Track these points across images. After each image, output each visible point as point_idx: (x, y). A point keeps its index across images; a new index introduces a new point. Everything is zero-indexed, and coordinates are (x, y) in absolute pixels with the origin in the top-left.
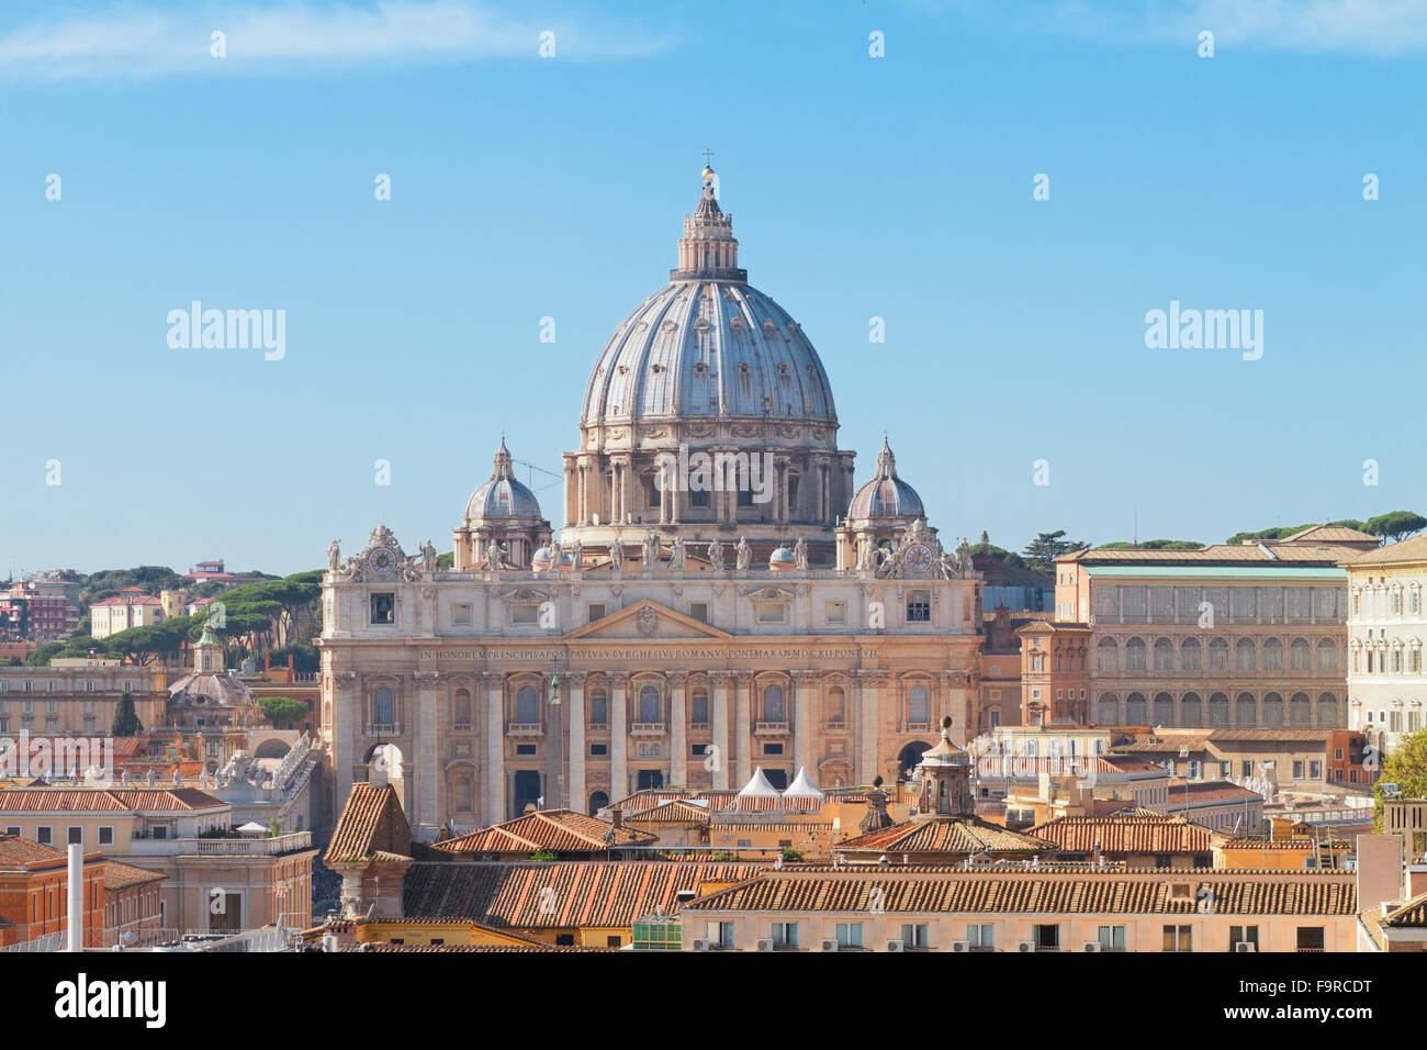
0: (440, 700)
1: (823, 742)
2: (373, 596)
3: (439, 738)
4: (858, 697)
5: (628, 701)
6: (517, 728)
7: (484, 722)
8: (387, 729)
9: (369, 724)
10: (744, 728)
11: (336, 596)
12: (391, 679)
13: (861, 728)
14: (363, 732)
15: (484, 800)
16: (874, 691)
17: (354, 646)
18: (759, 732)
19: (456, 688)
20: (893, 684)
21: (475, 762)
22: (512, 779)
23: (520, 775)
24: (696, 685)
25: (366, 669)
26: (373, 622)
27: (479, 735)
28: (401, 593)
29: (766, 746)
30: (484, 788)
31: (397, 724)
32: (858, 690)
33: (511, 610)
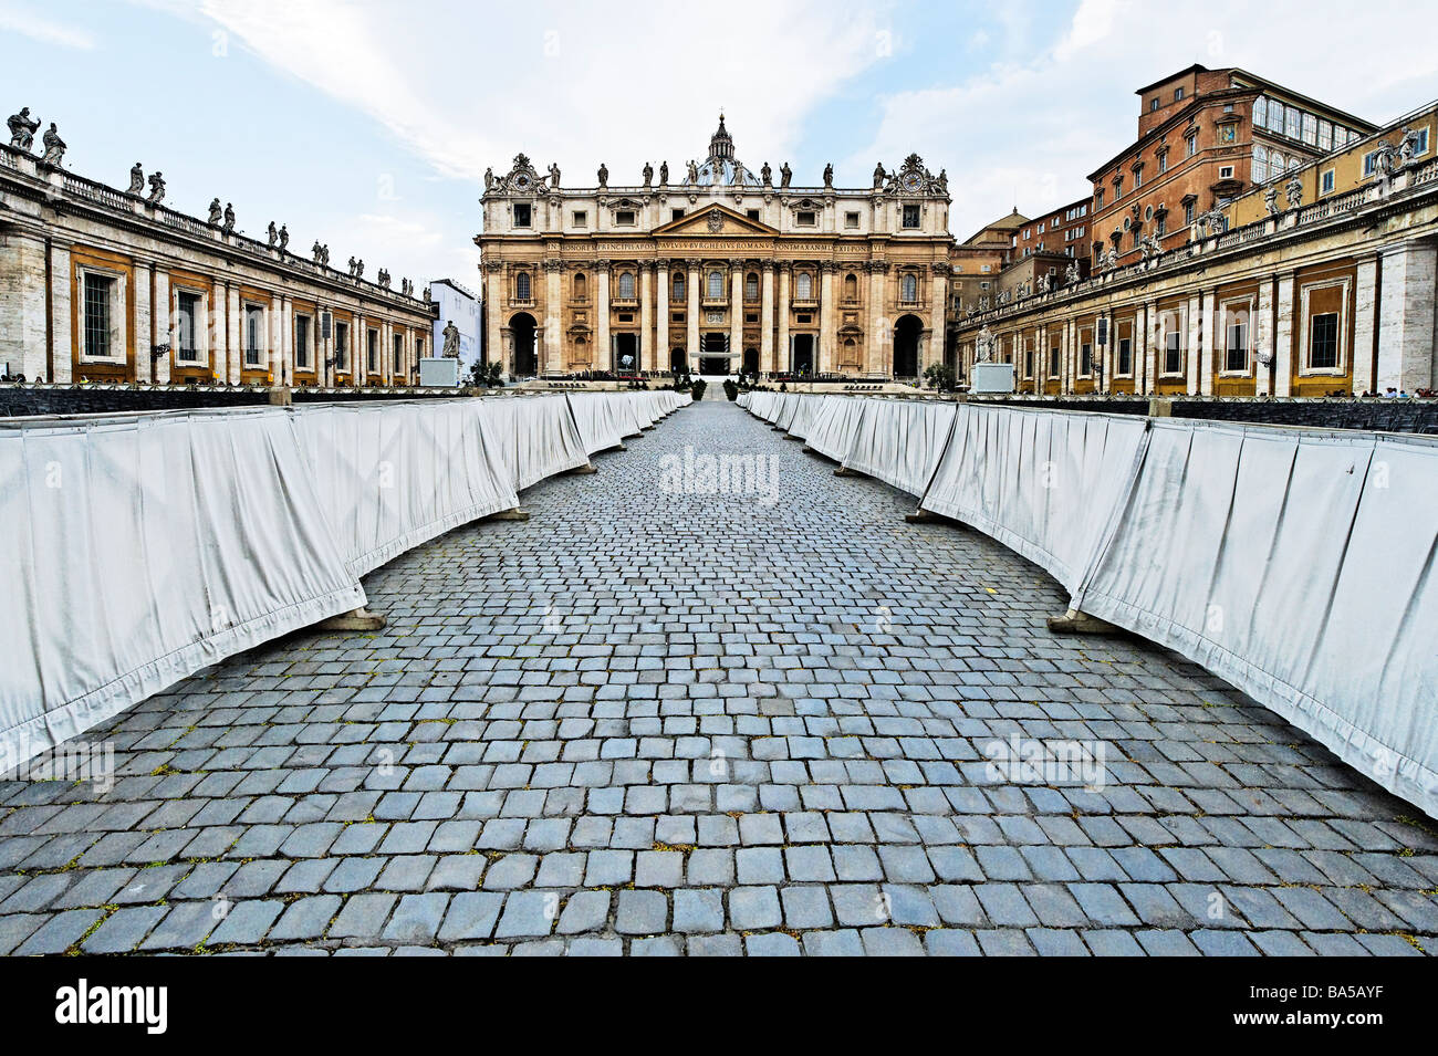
0: (562, 281)
1: (841, 313)
2: (516, 206)
3: (562, 309)
4: (867, 283)
5: (700, 282)
6: (620, 301)
7: (595, 298)
8: (526, 302)
9: (512, 298)
10: (785, 302)
11: (488, 206)
12: (528, 266)
13: (869, 304)
15: (595, 353)
16: (881, 276)
17: (501, 241)
18: (796, 305)
19: (575, 273)
20: (892, 273)
21: (589, 326)
22: (615, 339)
23: (620, 336)
24: (750, 271)
25: (510, 259)
26: (517, 224)
27: (591, 307)
28: (535, 204)
29: (799, 316)
30: (595, 345)
31: (532, 298)
32: (868, 277)
33: (615, 216)
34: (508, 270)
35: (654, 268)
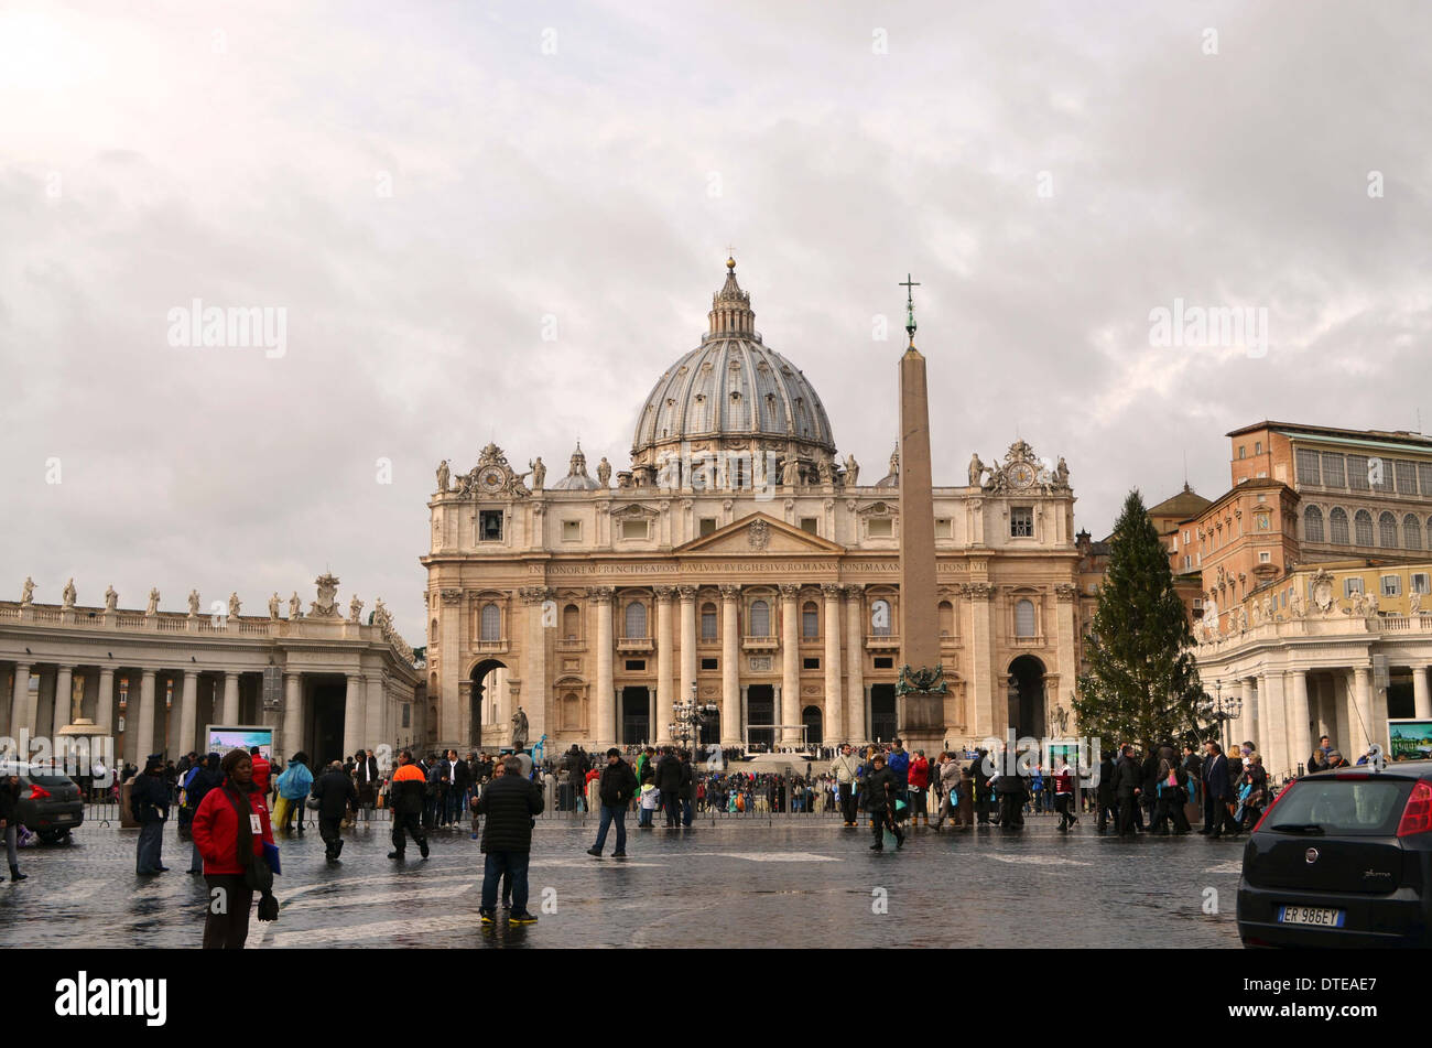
2: (482, 513)
3: (546, 653)
4: (966, 613)
5: (738, 615)
6: (627, 642)
7: (593, 638)
8: (494, 644)
9: (476, 639)
10: (854, 642)
11: (444, 513)
12: (499, 594)
13: (971, 642)
14: (470, 649)
15: (593, 716)
16: (985, 604)
17: (463, 562)
18: (870, 645)
19: (564, 604)
20: (1000, 600)
21: (584, 677)
22: (620, 695)
23: (628, 692)
24: (806, 599)
25: (474, 586)
26: (482, 539)
27: (585, 651)
28: (508, 511)
29: (876, 660)
30: (593, 704)
31: (503, 639)
32: (967, 606)
33: (621, 526)
34: (471, 600)
35: (674, 596)
